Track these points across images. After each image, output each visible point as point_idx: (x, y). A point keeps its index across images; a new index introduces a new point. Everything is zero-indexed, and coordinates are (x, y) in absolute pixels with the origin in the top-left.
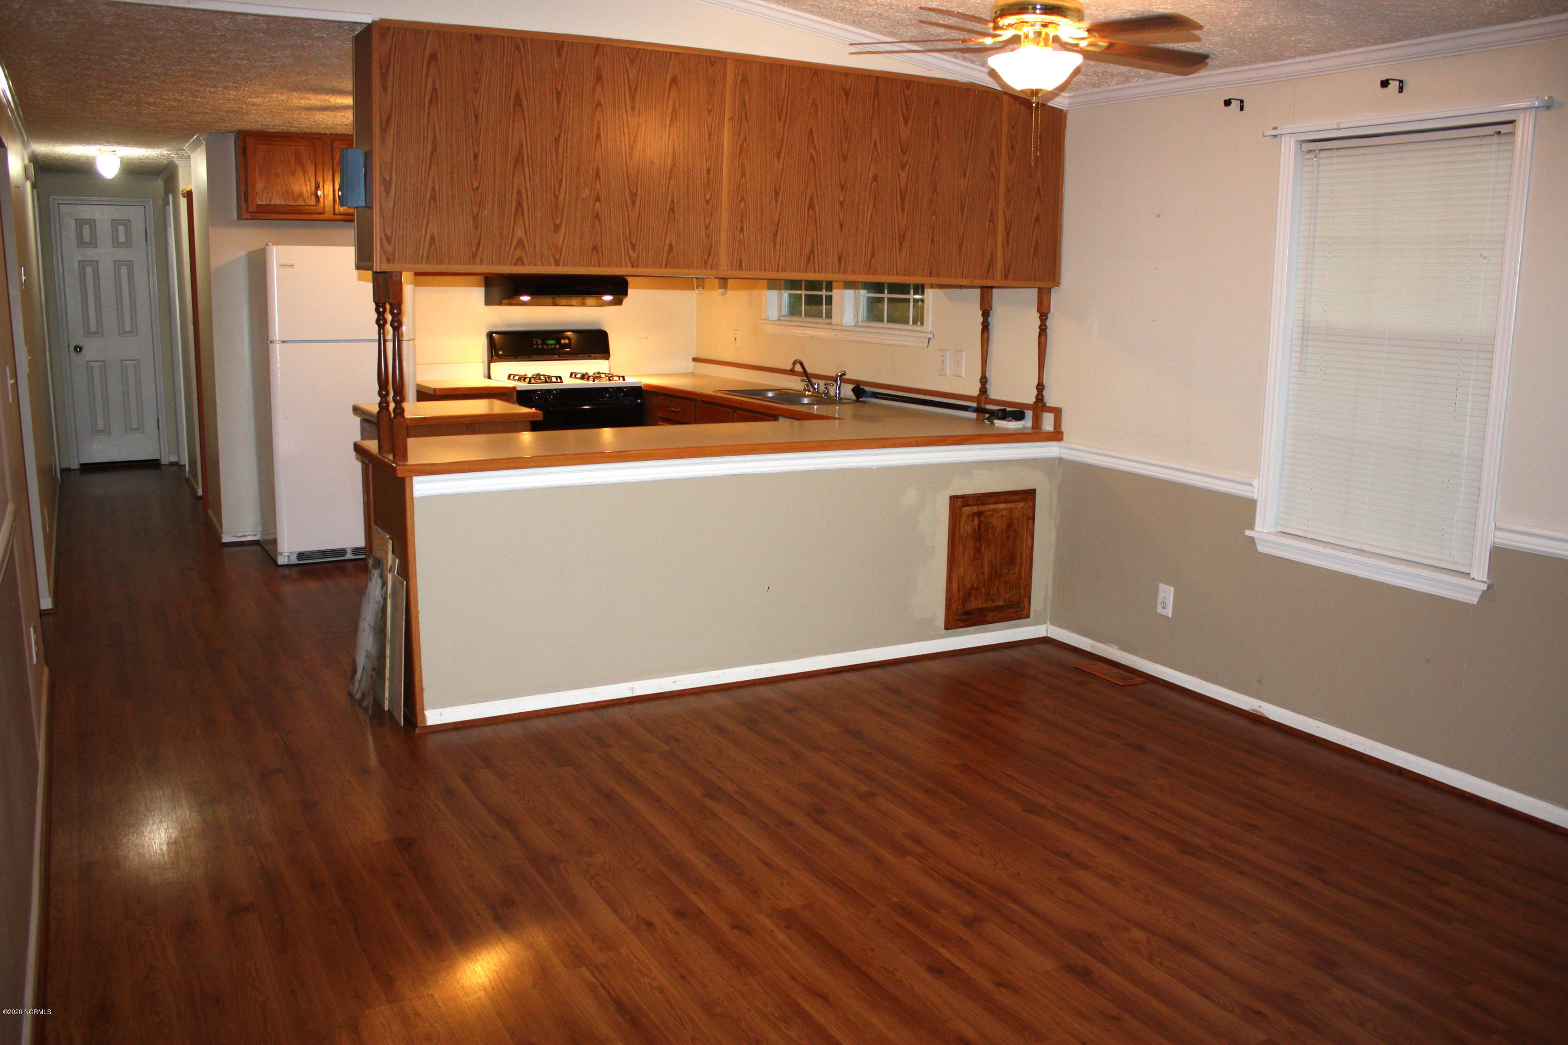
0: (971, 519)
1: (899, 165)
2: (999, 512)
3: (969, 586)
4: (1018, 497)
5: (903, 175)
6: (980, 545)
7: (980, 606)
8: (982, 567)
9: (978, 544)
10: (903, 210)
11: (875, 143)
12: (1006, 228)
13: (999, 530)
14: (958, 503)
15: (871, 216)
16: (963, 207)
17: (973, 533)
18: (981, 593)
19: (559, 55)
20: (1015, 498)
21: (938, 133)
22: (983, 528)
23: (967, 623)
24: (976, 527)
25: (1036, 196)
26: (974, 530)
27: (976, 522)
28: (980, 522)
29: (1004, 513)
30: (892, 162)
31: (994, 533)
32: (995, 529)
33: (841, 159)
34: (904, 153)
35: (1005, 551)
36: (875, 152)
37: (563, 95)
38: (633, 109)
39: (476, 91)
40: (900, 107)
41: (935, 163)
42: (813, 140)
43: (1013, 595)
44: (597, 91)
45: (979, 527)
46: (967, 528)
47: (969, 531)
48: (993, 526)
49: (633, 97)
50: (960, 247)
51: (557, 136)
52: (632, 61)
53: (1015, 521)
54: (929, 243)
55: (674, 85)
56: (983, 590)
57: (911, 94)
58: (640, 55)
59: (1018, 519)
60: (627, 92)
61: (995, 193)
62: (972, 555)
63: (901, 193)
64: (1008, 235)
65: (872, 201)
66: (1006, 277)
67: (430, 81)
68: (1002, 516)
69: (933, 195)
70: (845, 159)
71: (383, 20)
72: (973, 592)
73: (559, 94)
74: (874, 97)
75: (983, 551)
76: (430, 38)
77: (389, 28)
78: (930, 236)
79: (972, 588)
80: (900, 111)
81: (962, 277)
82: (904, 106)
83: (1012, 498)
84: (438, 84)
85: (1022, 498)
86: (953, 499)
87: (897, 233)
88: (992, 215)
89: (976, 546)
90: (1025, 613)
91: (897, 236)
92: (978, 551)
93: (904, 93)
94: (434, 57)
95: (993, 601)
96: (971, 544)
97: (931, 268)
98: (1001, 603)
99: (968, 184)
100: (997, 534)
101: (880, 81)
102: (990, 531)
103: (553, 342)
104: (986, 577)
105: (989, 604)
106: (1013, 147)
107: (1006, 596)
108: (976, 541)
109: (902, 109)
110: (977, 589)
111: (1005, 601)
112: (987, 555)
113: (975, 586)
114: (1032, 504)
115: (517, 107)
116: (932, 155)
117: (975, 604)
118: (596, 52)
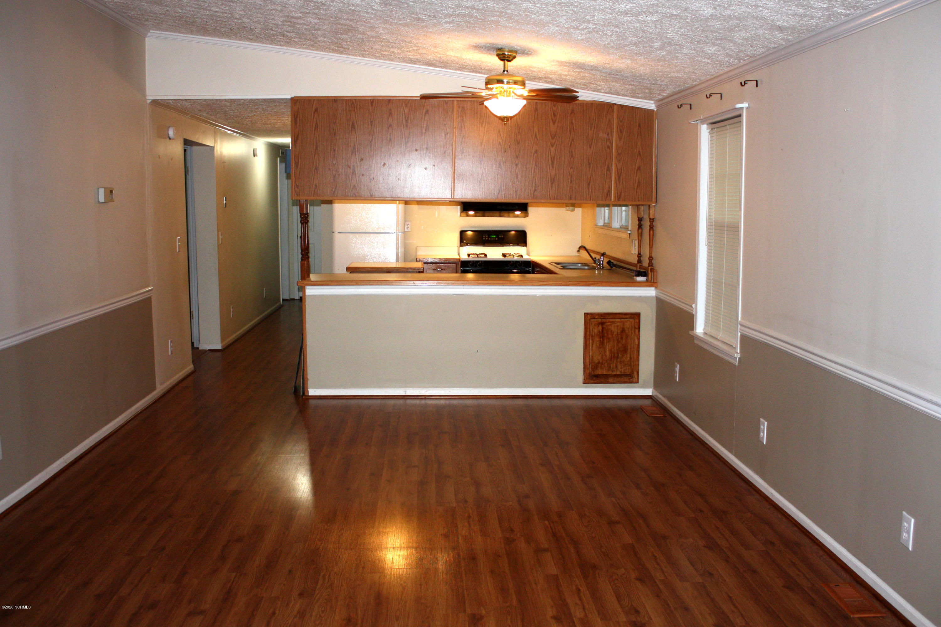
0: (597, 326)
1: (550, 145)
2: (615, 324)
3: (597, 361)
4: (628, 316)
5: (553, 149)
6: (603, 340)
7: (604, 373)
8: (605, 352)
9: (602, 340)
10: (553, 167)
11: (536, 134)
12: (618, 173)
13: (615, 333)
14: (589, 318)
15: (534, 170)
16: (590, 164)
17: (598, 333)
18: (605, 366)
19: (372, 105)
20: (626, 317)
21: (573, 127)
22: (605, 331)
23: (596, 381)
24: (601, 330)
25: (637, 157)
26: (599, 332)
27: (600, 327)
28: (603, 328)
29: (619, 324)
30: (546, 143)
31: (612, 335)
32: (613, 333)
33: (516, 144)
34: (553, 138)
35: (620, 345)
36: (536, 139)
37: (374, 122)
38: (407, 126)
39: (335, 123)
40: (550, 115)
41: (571, 142)
42: (500, 134)
43: (626, 370)
44: (390, 119)
45: (602, 331)
46: (596, 330)
47: (596, 332)
48: (611, 331)
49: (407, 121)
50: (589, 184)
51: (371, 140)
52: (406, 105)
53: (626, 329)
54: (569, 183)
55: (427, 114)
56: (606, 364)
57: (557, 109)
58: (410, 102)
59: (628, 328)
60: (404, 119)
61: (610, 156)
62: (598, 345)
63: (551, 159)
64: (619, 177)
65: (534, 163)
66: (619, 199)
67: (315, 120)
68: (617, 326)
69: (571, 158)
70: (518, 143)
71: (295, 97)
72: (600, 365)
73: (371, 122)
74: (535, 112)
75: (605, 344)
76: (315, 103)
77: (297, 100)
78: (570, 179)
79: (599, 363)
80: (550, 118)
81: (590, 200)
82: (553, 115)
83: (624, 316)
84: (318, 121)
85: (630, 317)
86: (586, 314)
87: (550, 178)
88: (608, 167)
89: (601, 341)
90: (635, 380)
91: (550, 180)
92: (602, 343)
93: (552, 108)
94: (316, 110)
95: (613, 371)
96: (597, 339)
97: (571, 196)
98: (618, 373)
99: (593, 152)
100: (614, 335)
101: (538, 104)
102: (609, 333)
103: (495, 237)
104: (608, 358)
105: (610, 373)
106: (621, 131)
107: (622, 370)
108: (600, 338)
109: (552, 117)
110: (602, 364)
111: (621, 372)
112: (608, 347)
113: (601, 362)
114: (637, 321)
115: (353, 129)
116: (570, 139)
117: (599, 372)
118: (389, 103)
